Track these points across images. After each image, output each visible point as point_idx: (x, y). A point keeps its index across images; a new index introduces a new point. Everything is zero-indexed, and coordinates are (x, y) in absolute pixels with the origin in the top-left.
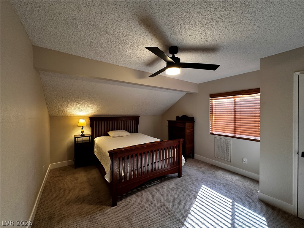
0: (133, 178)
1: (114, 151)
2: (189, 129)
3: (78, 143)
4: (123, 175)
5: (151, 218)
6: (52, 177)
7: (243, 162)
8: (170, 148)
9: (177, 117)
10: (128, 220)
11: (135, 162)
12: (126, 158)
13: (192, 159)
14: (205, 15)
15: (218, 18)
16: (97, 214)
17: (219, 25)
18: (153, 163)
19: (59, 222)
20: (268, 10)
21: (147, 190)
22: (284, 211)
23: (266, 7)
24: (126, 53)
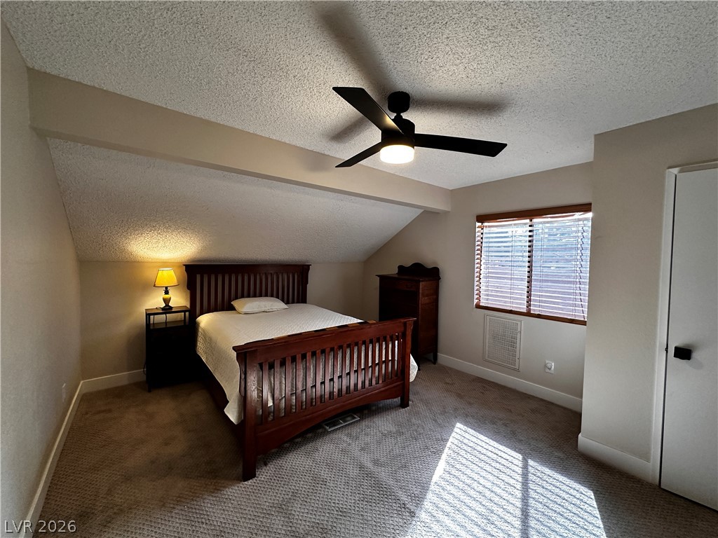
0: (294, 410)
1: (248, 348)
2: (427, 296)
3: (156, 327)
4: (270, 404)
5: (337, 505)
6: (87, 413)
7: (547, 370)
8: (385, 339)
9: (401, 268)
10: (282, 511)
11: (301, 373)
12: (277, 364)
13: (433, 365)
14: (481, 15)
15: (510, 27)
16: (206, 501)
17: (511, 46)
18: (344, 375)
19: (106, 524)
20: (627, 13)
21: (327, 438)
22: (633, 476)
23: (622, 6)
24: (279, 104)
